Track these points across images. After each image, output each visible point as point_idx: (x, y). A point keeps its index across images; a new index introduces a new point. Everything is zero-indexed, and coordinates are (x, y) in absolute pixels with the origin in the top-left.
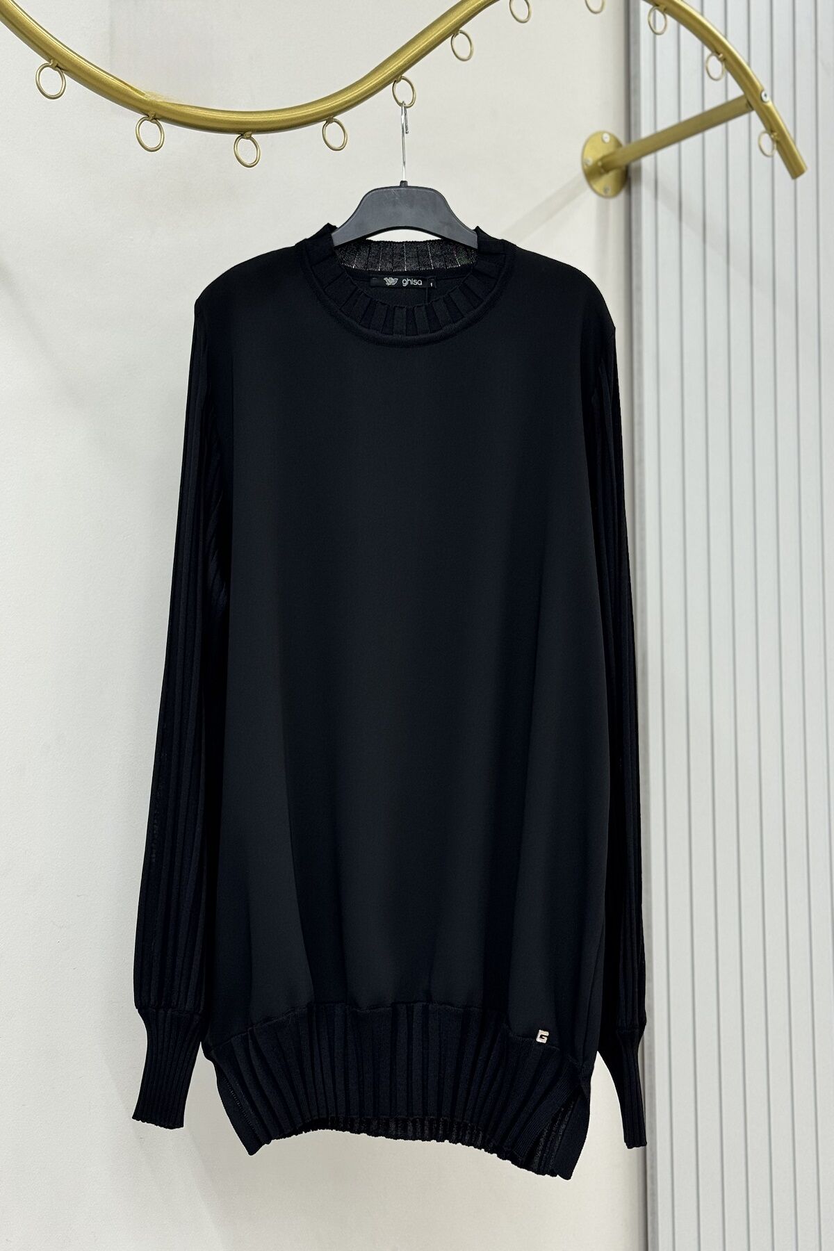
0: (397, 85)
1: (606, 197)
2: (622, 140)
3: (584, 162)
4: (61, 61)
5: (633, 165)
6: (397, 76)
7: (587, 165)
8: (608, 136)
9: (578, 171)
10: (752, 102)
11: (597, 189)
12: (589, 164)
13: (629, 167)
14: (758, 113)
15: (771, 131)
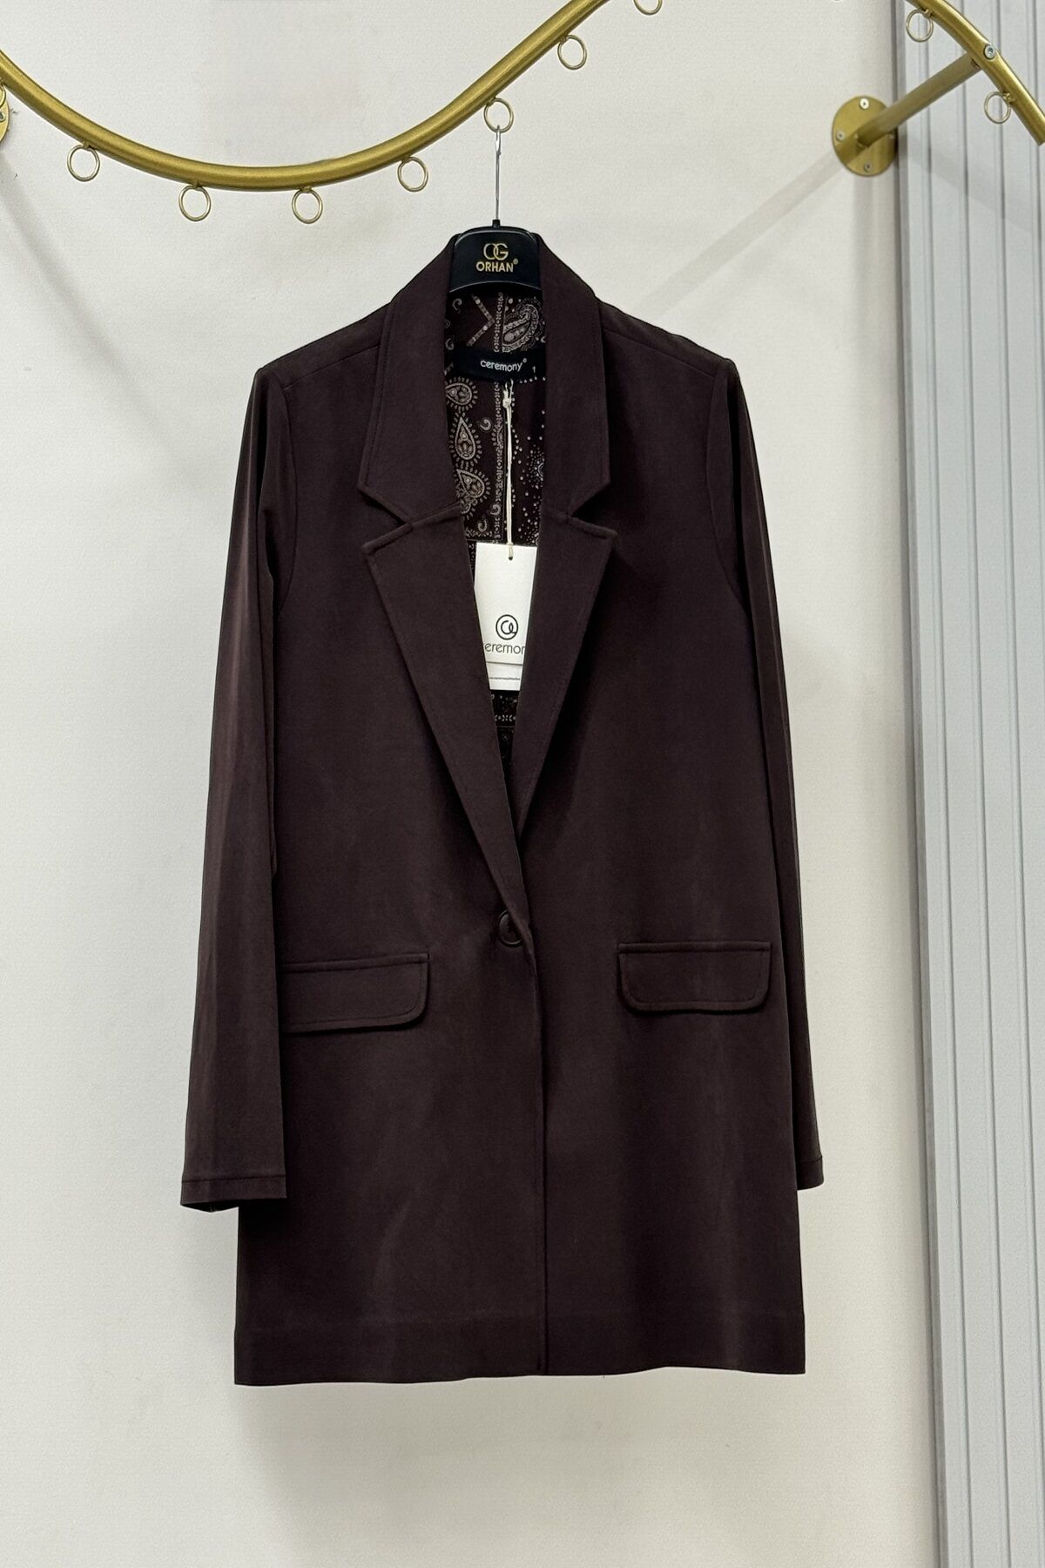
0: (490, 108)
1: (869, 175)
2: (885, 100)
3: (835, 137)
4: (93, 140)
5: (901, 130)
6: (489, 98)
7: (838, 140)
8: (867, 102)
9: (828, 148)
10: (975, 60)
11: (854, 169)
12: (844, 136)
13: (896, 132)
14: (986, 73)
15: (1003, 92)
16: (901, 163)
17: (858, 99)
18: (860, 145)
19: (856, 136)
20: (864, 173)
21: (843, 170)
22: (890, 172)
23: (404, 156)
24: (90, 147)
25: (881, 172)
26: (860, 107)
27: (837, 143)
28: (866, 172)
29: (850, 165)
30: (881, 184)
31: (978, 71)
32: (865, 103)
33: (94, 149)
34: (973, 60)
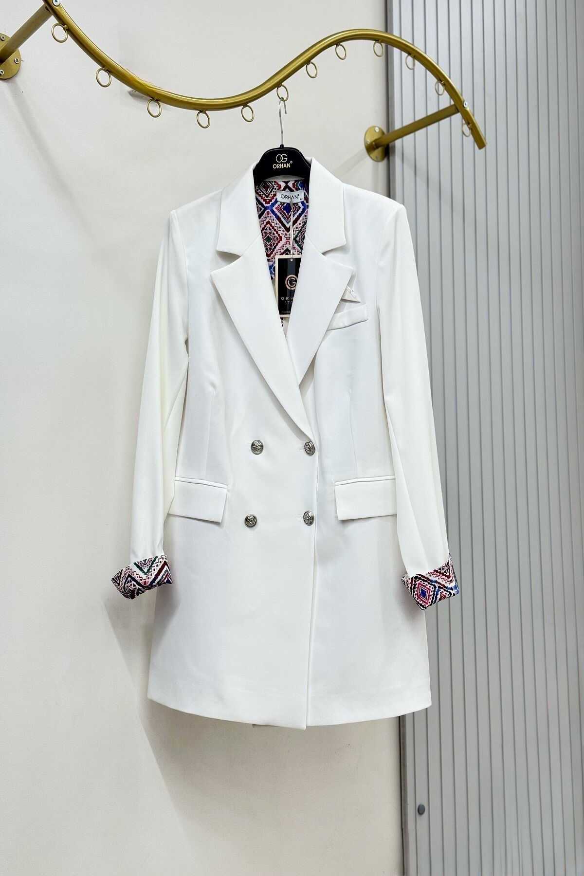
0: (279, 89)
1: (378, 161)
2: (385, 130)
3: (365, 142)
4: (111, 69)
5: (391, 144)
6: (279, 84)
7: (367, 143)
8: (378, 129)
9: (362, 147)
10: (458, 108)
11: (372, 157)
12: (369, 143)
13: (388, 145)
14: (461, 114)
15: (468, 123)
16: (391, 158)
17: (376, 127)
18: (375, 147)
19: (374, 143)
20: (375, 159)
21: (368, 157)
22: (385, 161)
23: (245, 104)
24: (107, 70)
25: (383, 159)
26: (375, 131)
27: (366, 145)
28: (377, 160)
29: (371, 155)
30: (382, 165)
31: (458, 112)
32: (377, 130)
33: (109, 72)
34: (456, 108)
